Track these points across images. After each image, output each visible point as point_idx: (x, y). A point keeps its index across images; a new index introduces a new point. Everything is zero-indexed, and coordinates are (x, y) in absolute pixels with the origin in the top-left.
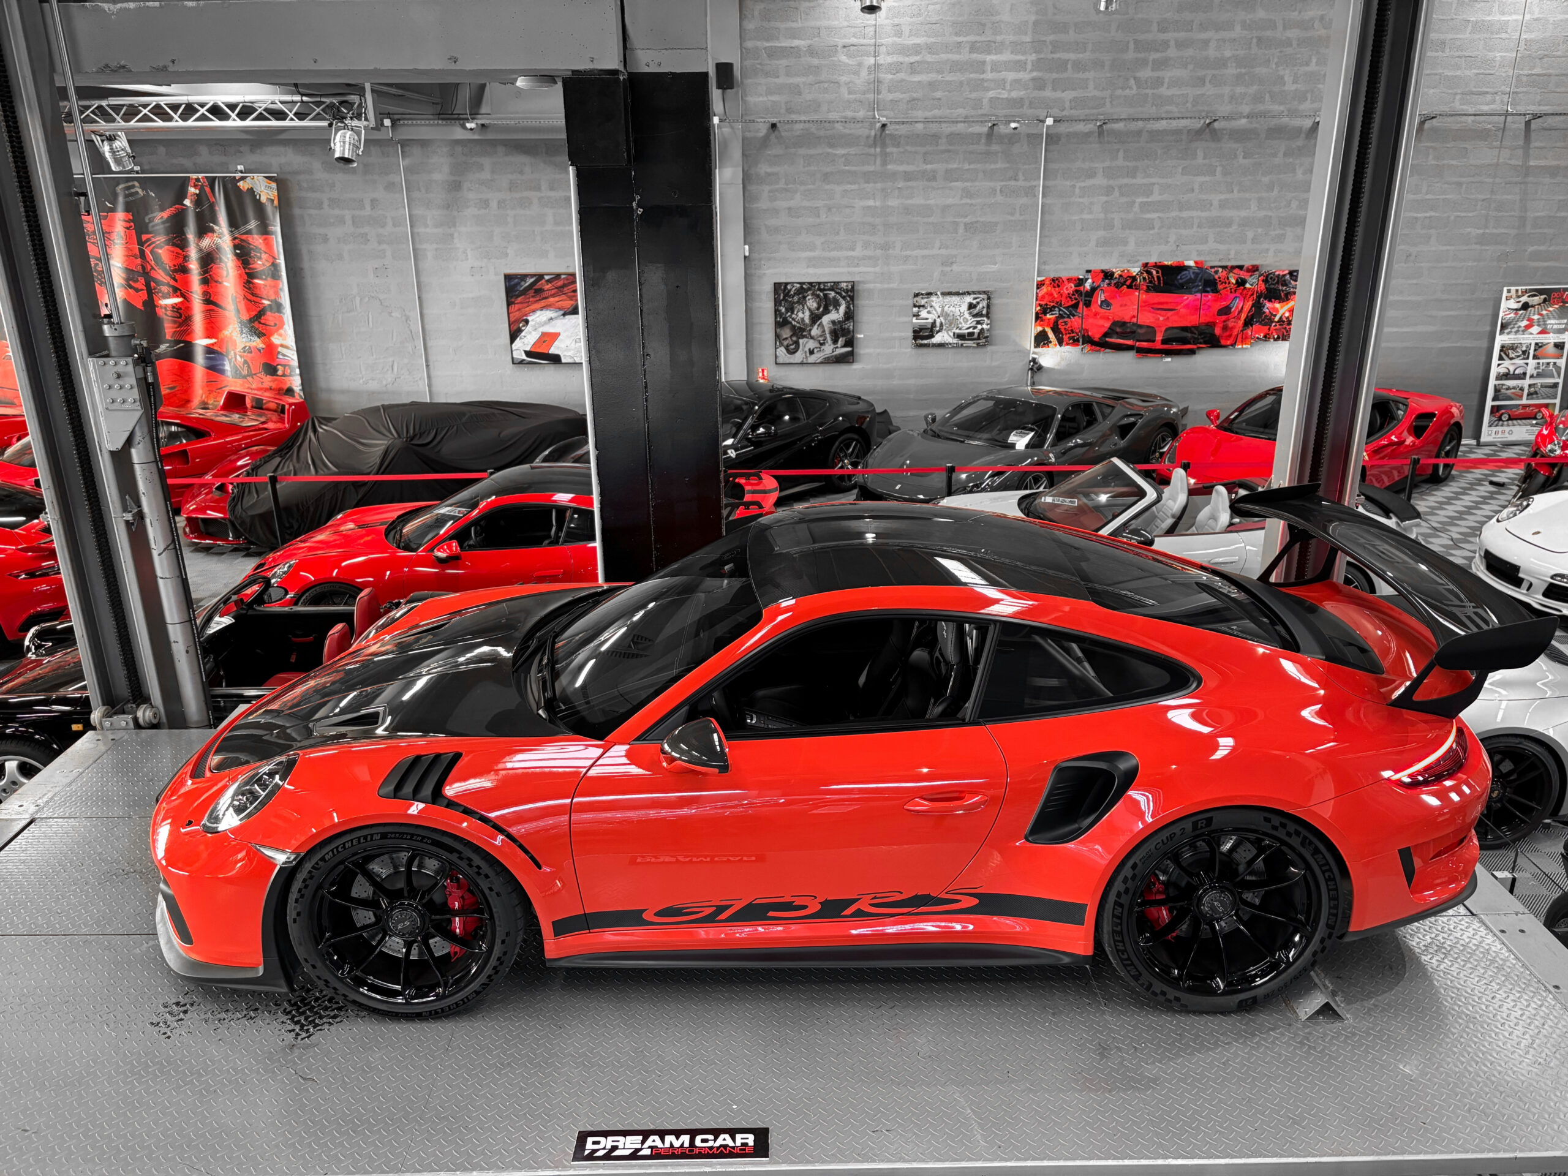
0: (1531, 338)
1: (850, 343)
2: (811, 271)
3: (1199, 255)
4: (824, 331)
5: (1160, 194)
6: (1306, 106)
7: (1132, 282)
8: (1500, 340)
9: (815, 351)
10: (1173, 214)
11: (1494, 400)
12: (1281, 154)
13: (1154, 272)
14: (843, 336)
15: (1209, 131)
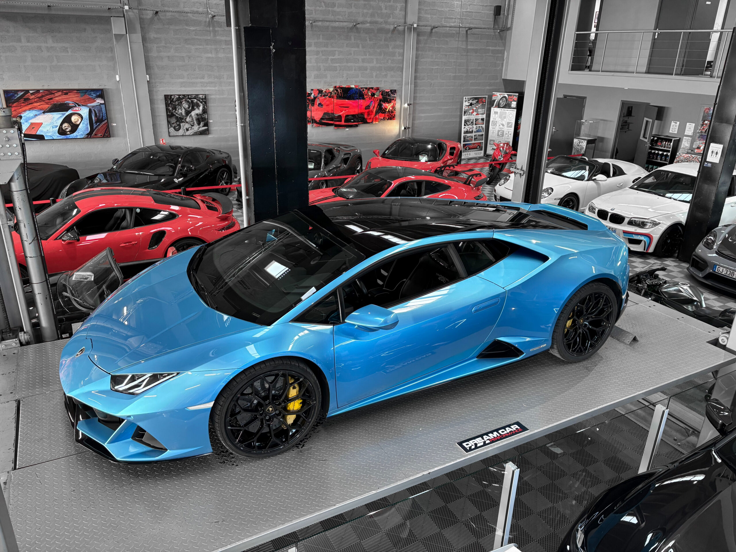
0: (473, 117)
1: (206, 125)
2: (183, 89)
3: (356, 82)
4: (193, 119)
5: (339, 55)
6: (391, 20)
7: (330, 95)
8: (464, 118)
9: (189, 129)
10: (344, 64)
11: (464, 141)
12: (383, 40)
13: (339, 90)
14: (203, 121)
15: (355, 28)
